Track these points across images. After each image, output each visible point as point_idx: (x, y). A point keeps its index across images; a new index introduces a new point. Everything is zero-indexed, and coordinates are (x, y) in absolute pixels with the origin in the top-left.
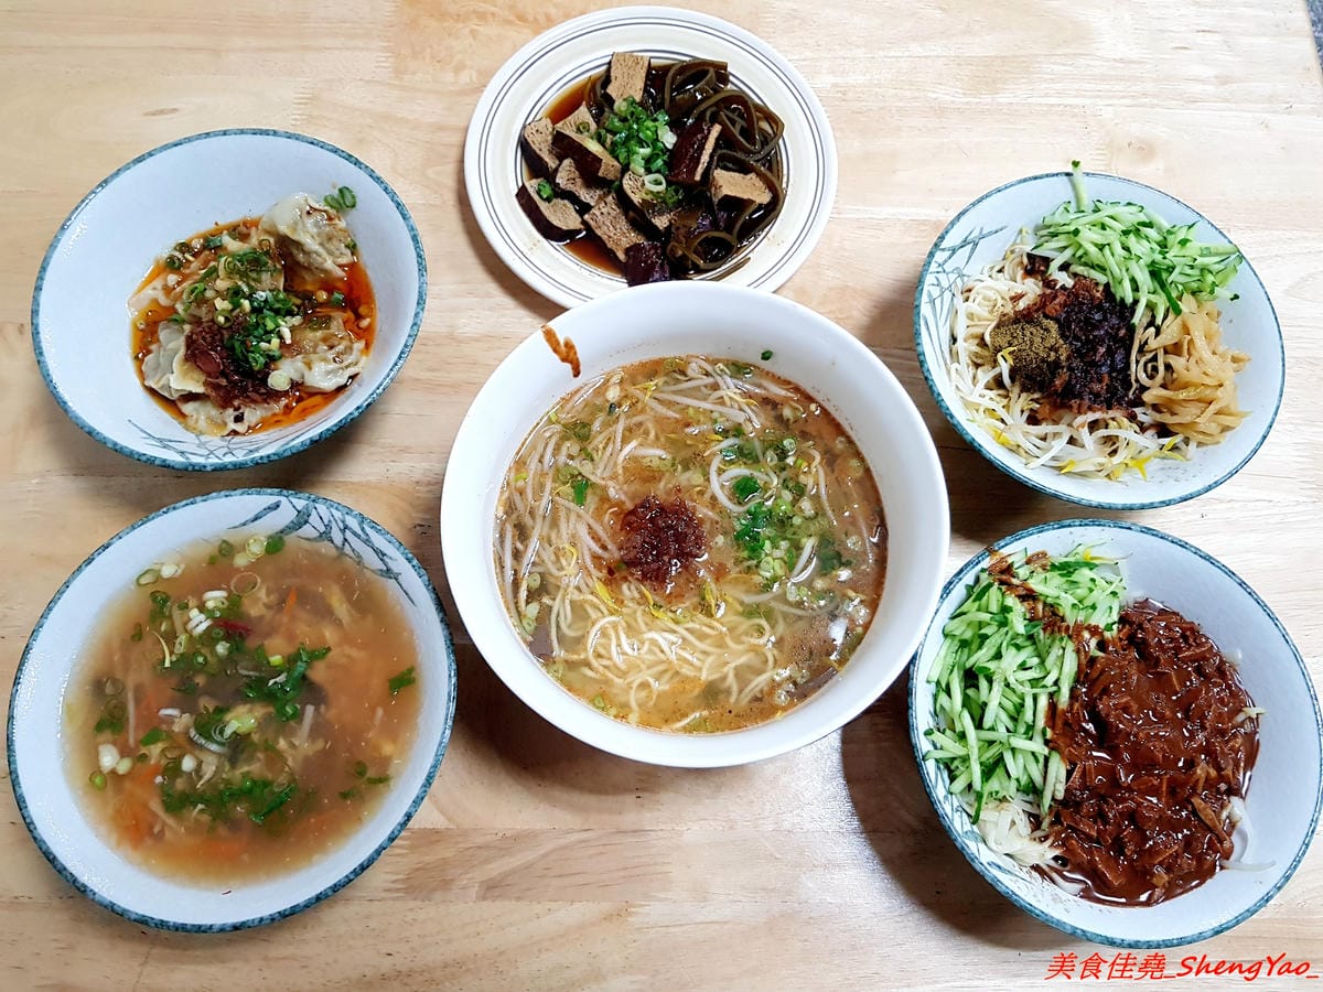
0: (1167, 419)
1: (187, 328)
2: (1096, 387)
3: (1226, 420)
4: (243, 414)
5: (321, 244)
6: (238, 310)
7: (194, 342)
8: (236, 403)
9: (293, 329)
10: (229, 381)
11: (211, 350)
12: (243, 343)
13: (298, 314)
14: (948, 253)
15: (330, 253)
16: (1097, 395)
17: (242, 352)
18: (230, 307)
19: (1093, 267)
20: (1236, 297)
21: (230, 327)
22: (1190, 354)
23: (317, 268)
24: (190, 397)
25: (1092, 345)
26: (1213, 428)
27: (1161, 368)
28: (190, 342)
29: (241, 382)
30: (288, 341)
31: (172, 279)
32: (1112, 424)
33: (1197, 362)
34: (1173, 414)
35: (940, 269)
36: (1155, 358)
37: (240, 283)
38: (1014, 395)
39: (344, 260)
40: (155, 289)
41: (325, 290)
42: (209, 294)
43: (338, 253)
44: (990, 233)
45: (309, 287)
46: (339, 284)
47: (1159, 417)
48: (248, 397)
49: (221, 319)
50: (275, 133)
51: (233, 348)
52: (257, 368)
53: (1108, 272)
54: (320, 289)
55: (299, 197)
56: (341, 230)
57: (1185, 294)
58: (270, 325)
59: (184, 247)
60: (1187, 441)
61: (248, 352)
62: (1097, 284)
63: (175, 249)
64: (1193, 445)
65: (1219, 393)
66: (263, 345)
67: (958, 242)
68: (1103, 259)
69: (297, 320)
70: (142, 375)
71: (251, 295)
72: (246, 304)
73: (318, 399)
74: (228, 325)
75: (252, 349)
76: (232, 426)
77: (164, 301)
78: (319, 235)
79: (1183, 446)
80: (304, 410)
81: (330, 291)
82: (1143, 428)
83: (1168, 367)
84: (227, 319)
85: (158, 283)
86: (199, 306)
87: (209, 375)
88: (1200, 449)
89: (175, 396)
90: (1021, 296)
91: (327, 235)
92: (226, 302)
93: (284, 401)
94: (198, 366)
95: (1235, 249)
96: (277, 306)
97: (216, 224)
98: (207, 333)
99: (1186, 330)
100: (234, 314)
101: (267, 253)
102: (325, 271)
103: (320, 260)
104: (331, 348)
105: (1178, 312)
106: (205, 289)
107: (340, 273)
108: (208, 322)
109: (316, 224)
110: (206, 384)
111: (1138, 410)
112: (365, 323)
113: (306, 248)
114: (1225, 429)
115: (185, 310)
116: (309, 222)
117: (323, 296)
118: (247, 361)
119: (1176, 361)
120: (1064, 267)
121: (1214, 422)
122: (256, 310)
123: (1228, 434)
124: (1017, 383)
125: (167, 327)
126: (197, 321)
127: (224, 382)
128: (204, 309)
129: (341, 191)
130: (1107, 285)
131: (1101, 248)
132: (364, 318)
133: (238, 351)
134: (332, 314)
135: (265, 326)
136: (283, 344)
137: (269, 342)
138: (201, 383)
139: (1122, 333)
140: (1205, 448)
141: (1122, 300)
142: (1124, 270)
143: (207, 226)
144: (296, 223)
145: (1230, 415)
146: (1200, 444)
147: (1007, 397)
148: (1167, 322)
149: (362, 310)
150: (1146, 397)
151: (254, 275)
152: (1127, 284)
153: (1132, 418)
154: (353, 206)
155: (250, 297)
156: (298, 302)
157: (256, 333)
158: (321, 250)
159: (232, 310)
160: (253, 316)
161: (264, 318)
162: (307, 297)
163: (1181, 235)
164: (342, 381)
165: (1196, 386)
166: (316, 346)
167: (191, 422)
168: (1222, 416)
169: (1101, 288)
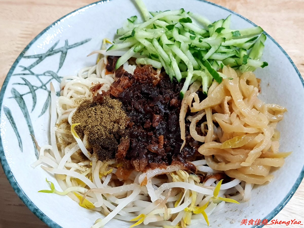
0: (224, 167)
2: (154, 148)
3: (269, 162)
14: (34, 60)
16: (156, 154)
19: (150, 57)
20: (265, 64)
22: (231, 110)
25: (150, 114)
26: (261, 170)
27: (211, 126)
32: (175, 177)
33: (238, 116)
34: (227, 162)
35: (27, 72)
36: (204, 119)
38: (93, 164)
44: (76, 45)
47: (216, 167)
53: (160, 58)
57: (225, 67)
60: (243, 184)
62: (155, 69)
64: (248, 188)
65: (258, 139)
67: (44, 51)
68: (154, 50)
79: (240, 189)
82: (203, 178)
83: (216, 124)
88: (256, 190)
90: (99, 86)
95: (260, 30)
99: (227, 92)
105: (220, 80)
111: (196, 163)
114: (272, 169)
119: (221, 119)
120: (132, 61)
121: (260, 164)
123: (275, 173)
124: (94, 154)
130: (163, 69)
131: (151, 41)
139: (174, 101)
140: (259, 188)
141: (174, 77)
142: (171, 54)
145: (273, 157)
146: (255, 186)
147: (88, 166)
148: (211, 88)
150: (202, 150)
152: (175, 65)
153: (192, 170)
163: (219, 26)
165: (239, 135)
168: (266, 159)
169: (159, 72)
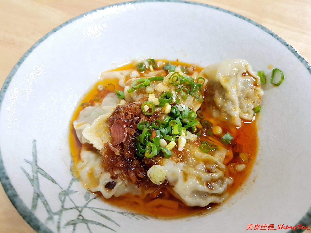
1: (123, 102)
4: (115, 183)
5: (239, 98)
6: (160, 109)
7: (119, 112)
8: (117, 172)
9: (188, 142)
10: (122, 153)
11: (126, 124)
12: (150, 131)
13: (196, 133)
15: (241, 107)
17: (145, 138)
18: (157, 103)
21: (148, 117)
23: (225, 112)
24: (90, 148)
28: (117, 112)
29: (130, 158)
30: (180, 149)
31: (135, 73)
37: (173, 92)
39: (246, 117)
40: (121, 74)
41: (222, 128)
42: (149, 89)
43: (246, 109)
45: (212, 121)
46: (233, 130)
48: (127, 173)
49: (146, 108)
50: (249, 21)
51: (140, 132)
52: (147, 155)
54: (219, 125)
55: (243, 62)
56: (258, 96)
58: (175, 131)
59: (153, 62)
61: (149, 140)
63: (147, 61)
66: (163, 141)
69: (193, 137)
70: (76, 116)
71: (175, 104)
72: (168, 108)
73: (174, 204)
74: (148, 114)
75: (153, 140)
76: (101, 188)
77: (122, 83)
78: (242, 91)
80: (160, 206)
81: (225, 131)
84: (150, 110)
85: (126, 73)
86: (138, 93)
87: (113, 140)
89: (83, 142)
91: (248, 94)
92: (157, 99)
93: (150, 191)
94: (110, 131)
96: (186, 121)
97: (177, 60)
98: (131, 111)
100: (157, 109)
101: (199, 86)
102: (230, 116)
103: (231, 107)
104: (209, 171)
106: (149, 85)
107: (238, 122)
108: (138, 105)
109: (245, 84)
110: (106, 146)
112: (241, 167)
113: (228, 95)
115: (129, 92)
116: (241, 79)
117: (219, 130)
118: (144, 147)
122: (172, 115)
125: (112, 97)
126: (131, 101)
127: (118, 153)
128: (140, 97)
129: (274, 71)
132: (241, 163)
133: (143, 135)
134: (219, 147)
135: (172, 130)
136: (175, 149)
137: (168, 142)
138: (104, 143)
143: (171, 58)
144: (231, 77)
149: (243, 156)
151: (183, 93)
154: (277, 85)
155: (173, 105)
156: (200, 126)
157: (163, 130)
158: (237, 101)
159: (157, 106)
160: (168, 118)
161: (174, 123)
162: (207, 126)
164: (203, 203)
166: (197, 164)
167: (80, 165)
